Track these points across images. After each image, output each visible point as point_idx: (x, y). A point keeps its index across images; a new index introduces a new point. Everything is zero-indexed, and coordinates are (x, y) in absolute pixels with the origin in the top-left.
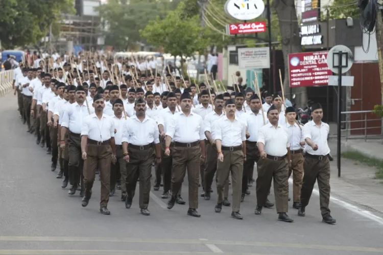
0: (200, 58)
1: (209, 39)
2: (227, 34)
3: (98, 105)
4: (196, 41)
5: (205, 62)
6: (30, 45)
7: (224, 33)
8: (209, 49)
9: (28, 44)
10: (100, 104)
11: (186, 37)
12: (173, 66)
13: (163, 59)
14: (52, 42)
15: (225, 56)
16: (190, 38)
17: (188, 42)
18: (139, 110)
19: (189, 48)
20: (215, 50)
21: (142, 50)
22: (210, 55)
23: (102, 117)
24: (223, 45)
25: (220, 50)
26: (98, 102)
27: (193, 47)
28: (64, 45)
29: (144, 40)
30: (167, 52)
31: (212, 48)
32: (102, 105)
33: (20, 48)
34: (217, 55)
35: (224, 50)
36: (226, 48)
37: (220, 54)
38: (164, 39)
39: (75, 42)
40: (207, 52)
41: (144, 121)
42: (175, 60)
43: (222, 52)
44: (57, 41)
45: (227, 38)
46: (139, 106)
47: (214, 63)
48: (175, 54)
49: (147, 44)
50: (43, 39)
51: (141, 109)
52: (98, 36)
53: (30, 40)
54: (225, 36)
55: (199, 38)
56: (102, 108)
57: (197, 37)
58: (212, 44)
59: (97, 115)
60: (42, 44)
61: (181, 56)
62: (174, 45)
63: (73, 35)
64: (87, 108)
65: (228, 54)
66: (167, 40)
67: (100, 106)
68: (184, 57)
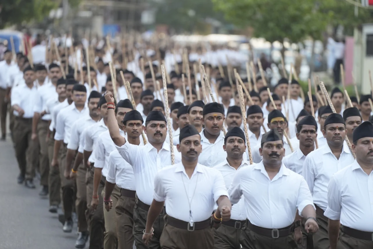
0: (314, 47)
1: (331, 13)
2: (363, 5)
3: (188, 148)
4: (307, 17)
5: (322, 54)
6: (31, 23)
7: (357, 4)
8: (330, 30)
9: (28, 21)
10: (193, 146)
11: (292, 11)
12: (268, 59)
13: (251, 48)
14: (68, 18)
15: (359, 42)
16: (297, 13)
17: (295, 19)
18: (271, 155)
19: (296, 28)
20: (340, 33)
21: (217, 31)
22: (331, 41)
23: (195, 172)
24: (355, 24)
25: (349, 31)
26: (189, 142)
27: (303, 27)
28: (87, 24)
29: (219, 15)
30: (257, 36)
31: (336, 28)
32: (196, 148)
33: (14, 27)
34: (344, 41)
35: (356, 32)
36: (360, 29)
37: (349, 40)
38: (255, 13)
39: (105, 20)
40: (327, 35)
41: (276, 178)
42: (272, 48)
43: (352, 35)
44: (75, 17)
45: (362, 12)
46: (271, 146)
47: (338, 54)
48: (271, 40)
49: (225, 23)
50: (52, 14)
51: (274, 154)
52: (144, 9)
53: (31, 14)
54: (360, 8)
55: (314, 12)
56: (197, 153)
57: (309, 11)
58: (335, 22)
59: (186, 168)
60: (51, 21)
61: (282, 41)
62: (271, 25)
63: (102, 8)
64: (169, 154)
65: (364, 40)
66: (259, 16)
67: (192, 150)
68: (287, 44)
